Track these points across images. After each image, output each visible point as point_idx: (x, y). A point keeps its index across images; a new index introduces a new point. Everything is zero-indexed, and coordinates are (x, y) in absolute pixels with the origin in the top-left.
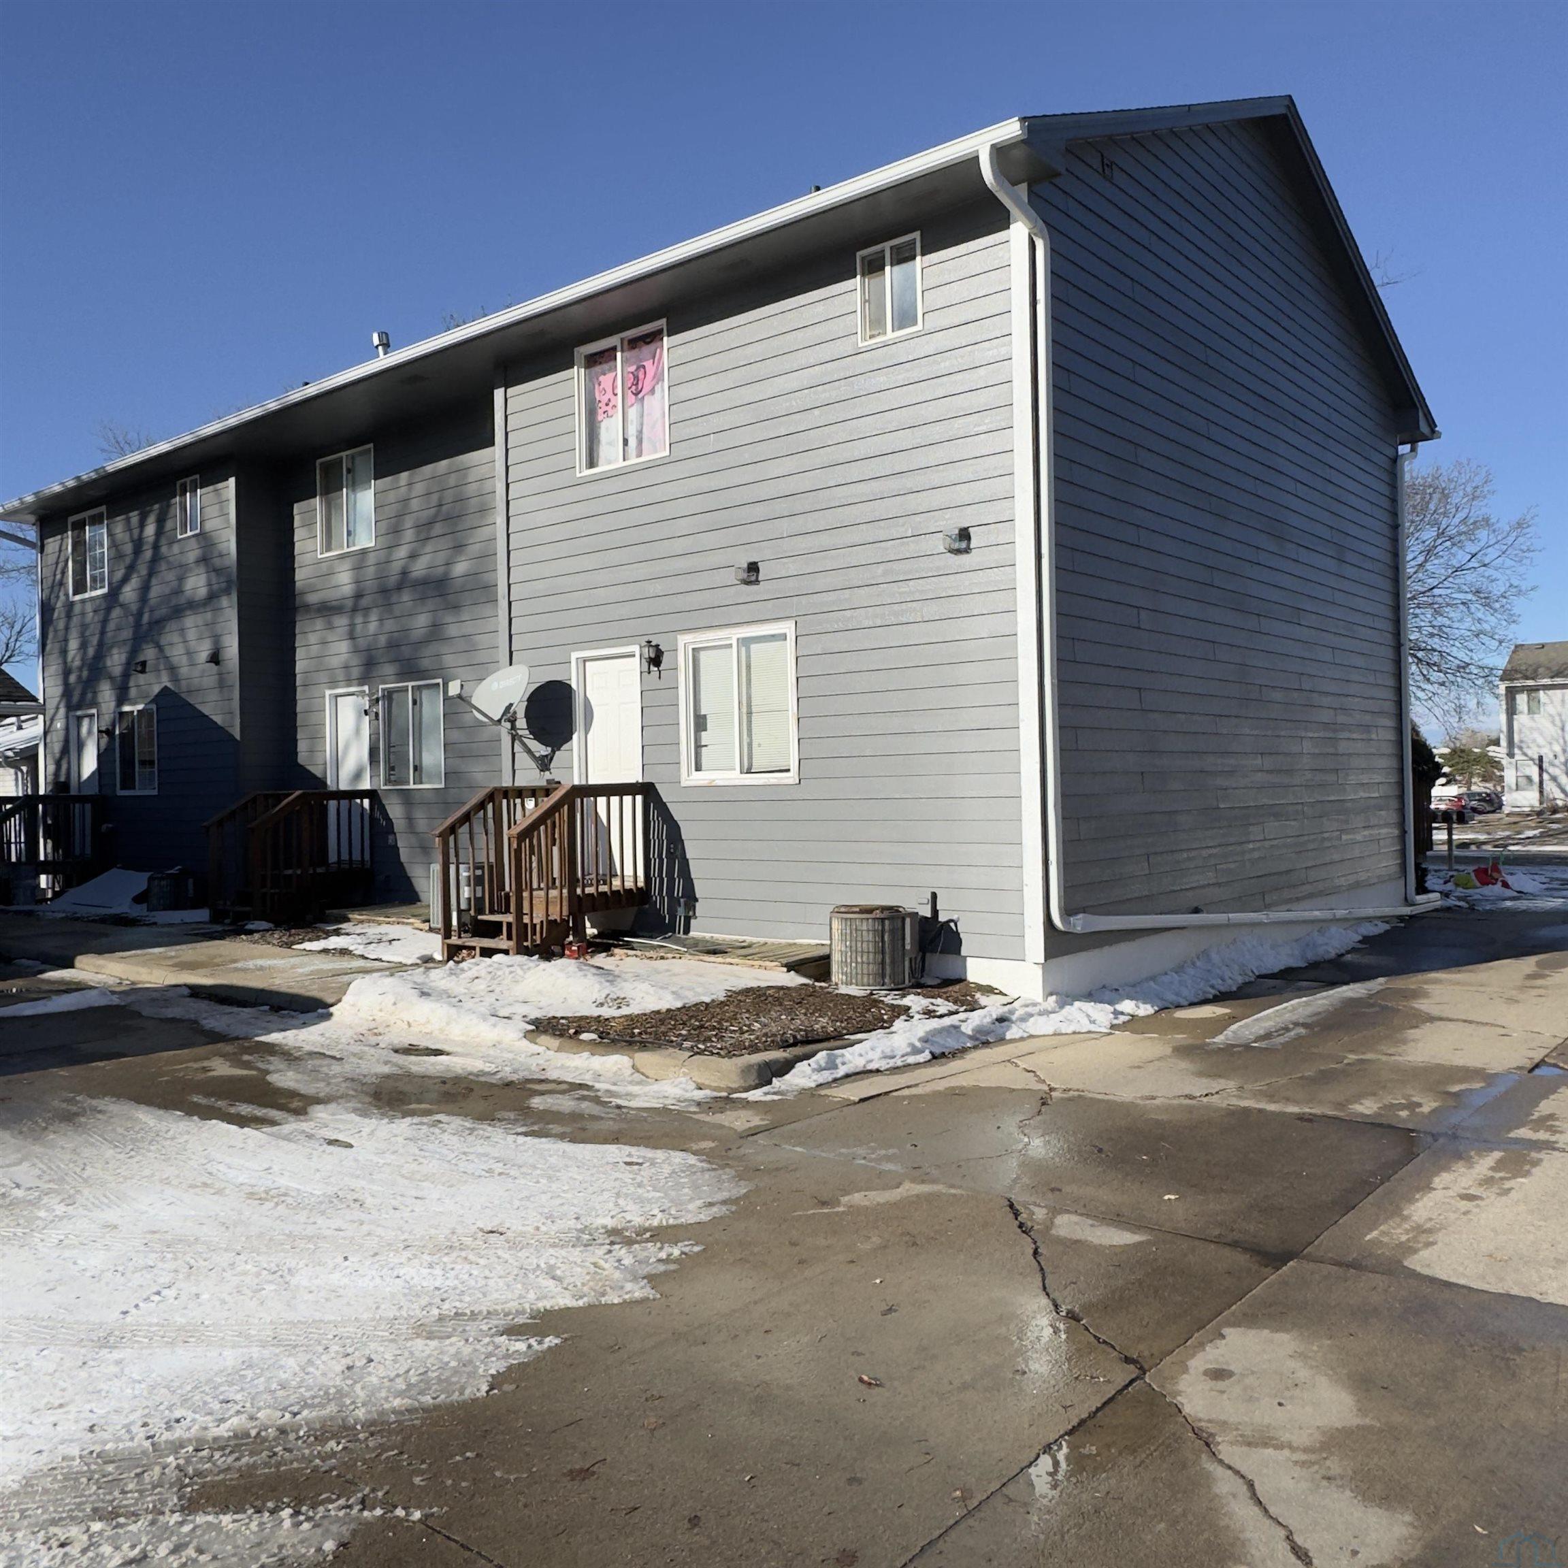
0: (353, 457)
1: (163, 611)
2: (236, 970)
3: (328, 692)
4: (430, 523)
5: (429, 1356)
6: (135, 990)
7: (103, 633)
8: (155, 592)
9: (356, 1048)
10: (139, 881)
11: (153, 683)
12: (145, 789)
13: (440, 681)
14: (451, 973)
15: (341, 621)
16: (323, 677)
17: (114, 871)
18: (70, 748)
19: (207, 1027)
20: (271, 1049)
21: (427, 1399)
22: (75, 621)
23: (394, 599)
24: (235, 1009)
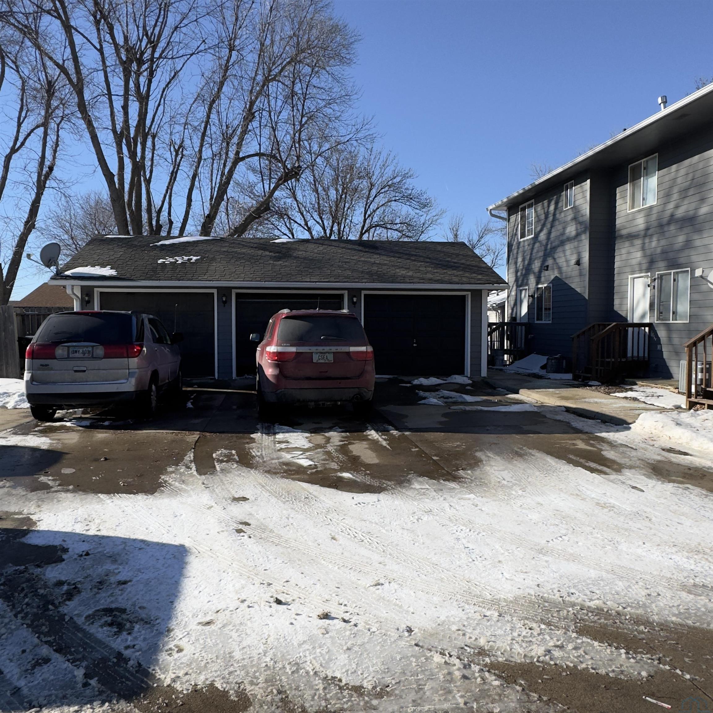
0: (647, 161)
1: (556, 243)
2: (585, 402)
3: (630, 276)
4: (687, 189)
5: (690, 602)
6: (542, 406)
7: (531, 254)
8: (553, 235)
9: (643, 445)
10: (543, 360)
11: (551, 275)
12: (546, 321)
13: (689, 269)
14: (692, 415)
15: (638, 242)
16: (628, 269)
17: (532, 355)
18: (517, 303)
19: (574, 426)
20: (603, 440)
21: (690, 622)
22: (521, 249)
23: (666, 229)
24: (586, 420)
